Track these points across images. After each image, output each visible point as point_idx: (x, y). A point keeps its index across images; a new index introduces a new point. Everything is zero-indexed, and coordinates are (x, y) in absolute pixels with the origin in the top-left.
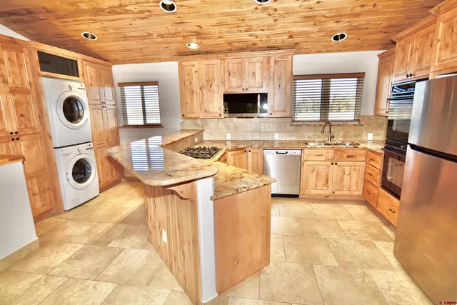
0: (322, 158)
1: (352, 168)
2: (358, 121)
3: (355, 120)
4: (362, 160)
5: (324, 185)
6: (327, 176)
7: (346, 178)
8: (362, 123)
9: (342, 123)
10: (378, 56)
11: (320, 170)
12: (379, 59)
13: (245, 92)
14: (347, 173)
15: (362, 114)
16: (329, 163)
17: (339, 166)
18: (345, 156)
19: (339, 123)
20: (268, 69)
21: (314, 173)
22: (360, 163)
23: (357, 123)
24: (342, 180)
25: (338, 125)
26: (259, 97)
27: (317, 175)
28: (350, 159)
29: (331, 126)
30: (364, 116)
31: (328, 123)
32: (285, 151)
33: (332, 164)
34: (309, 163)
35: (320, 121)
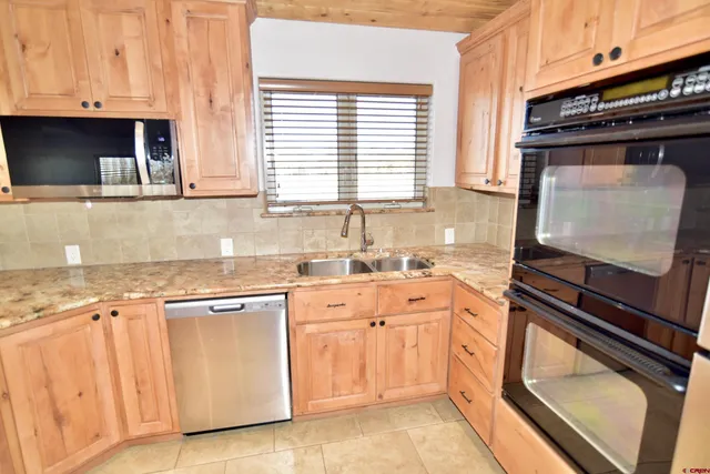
0: (346, 313)
1: (422, 327)
2: (424, 200)
3: (416, 199)
4: (443, 304)
5: (354, 382)
6: (362, 356)
7: (409, 355)
8: (432, 205)
9: (388, 206)
10: (458, 45)
11: (342, 343)
12: (459, 55)
13: (91, 112)
14: (409, 343)
15: (430, 184)
16: (365, 323)
17: (391, 327)
18: (403, 300)
19: (382, 206)
20: (168, 42)
21: (328, 356)
22: (439, 315)
23: (420, 204)
24: (399, 360)
25: (382, 211)
26: (139, 130)
27: (336, 359)
28: (415, 306)
29: (363, 214)
30: (435, 188)
31: (356, 207)
32: (236, 303)
33: (373, 324)
34: (310, 328)
35: (339, 202)
